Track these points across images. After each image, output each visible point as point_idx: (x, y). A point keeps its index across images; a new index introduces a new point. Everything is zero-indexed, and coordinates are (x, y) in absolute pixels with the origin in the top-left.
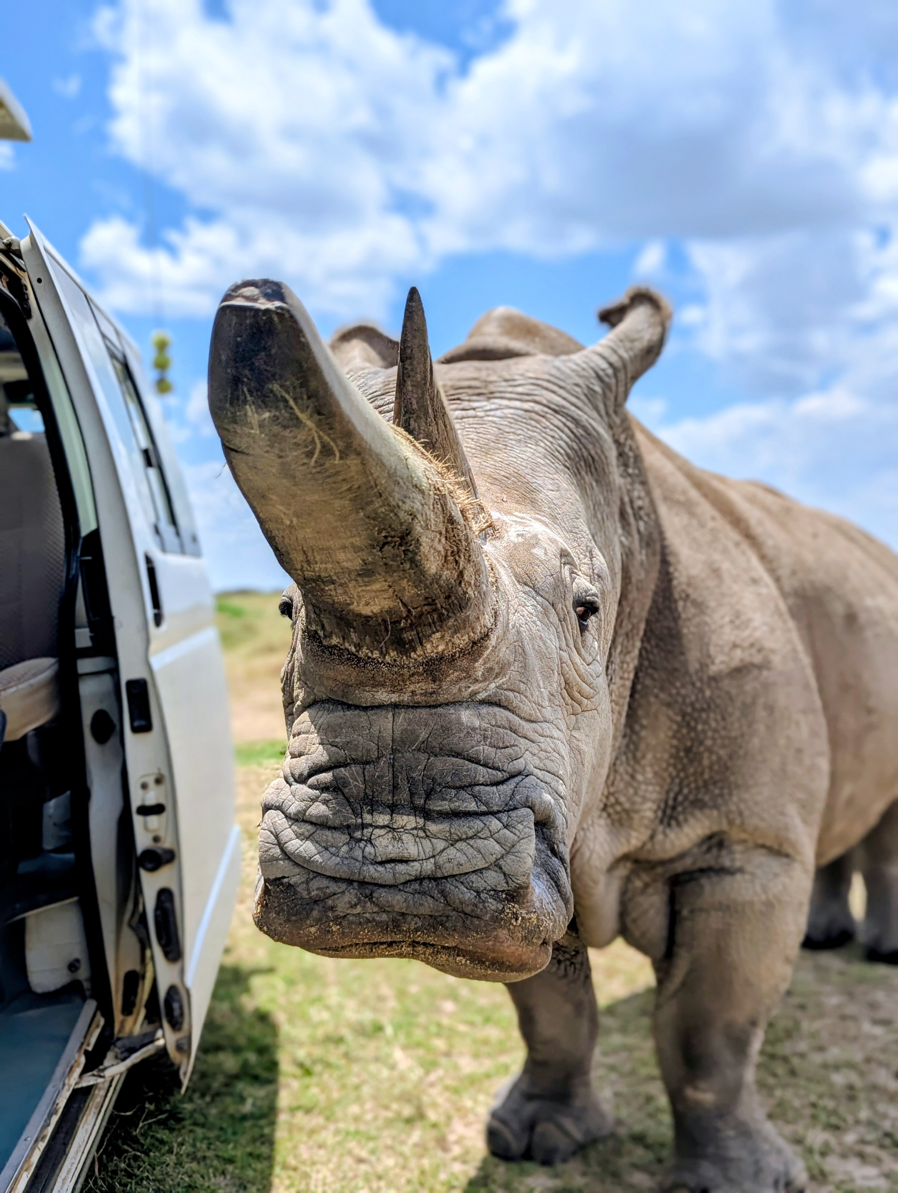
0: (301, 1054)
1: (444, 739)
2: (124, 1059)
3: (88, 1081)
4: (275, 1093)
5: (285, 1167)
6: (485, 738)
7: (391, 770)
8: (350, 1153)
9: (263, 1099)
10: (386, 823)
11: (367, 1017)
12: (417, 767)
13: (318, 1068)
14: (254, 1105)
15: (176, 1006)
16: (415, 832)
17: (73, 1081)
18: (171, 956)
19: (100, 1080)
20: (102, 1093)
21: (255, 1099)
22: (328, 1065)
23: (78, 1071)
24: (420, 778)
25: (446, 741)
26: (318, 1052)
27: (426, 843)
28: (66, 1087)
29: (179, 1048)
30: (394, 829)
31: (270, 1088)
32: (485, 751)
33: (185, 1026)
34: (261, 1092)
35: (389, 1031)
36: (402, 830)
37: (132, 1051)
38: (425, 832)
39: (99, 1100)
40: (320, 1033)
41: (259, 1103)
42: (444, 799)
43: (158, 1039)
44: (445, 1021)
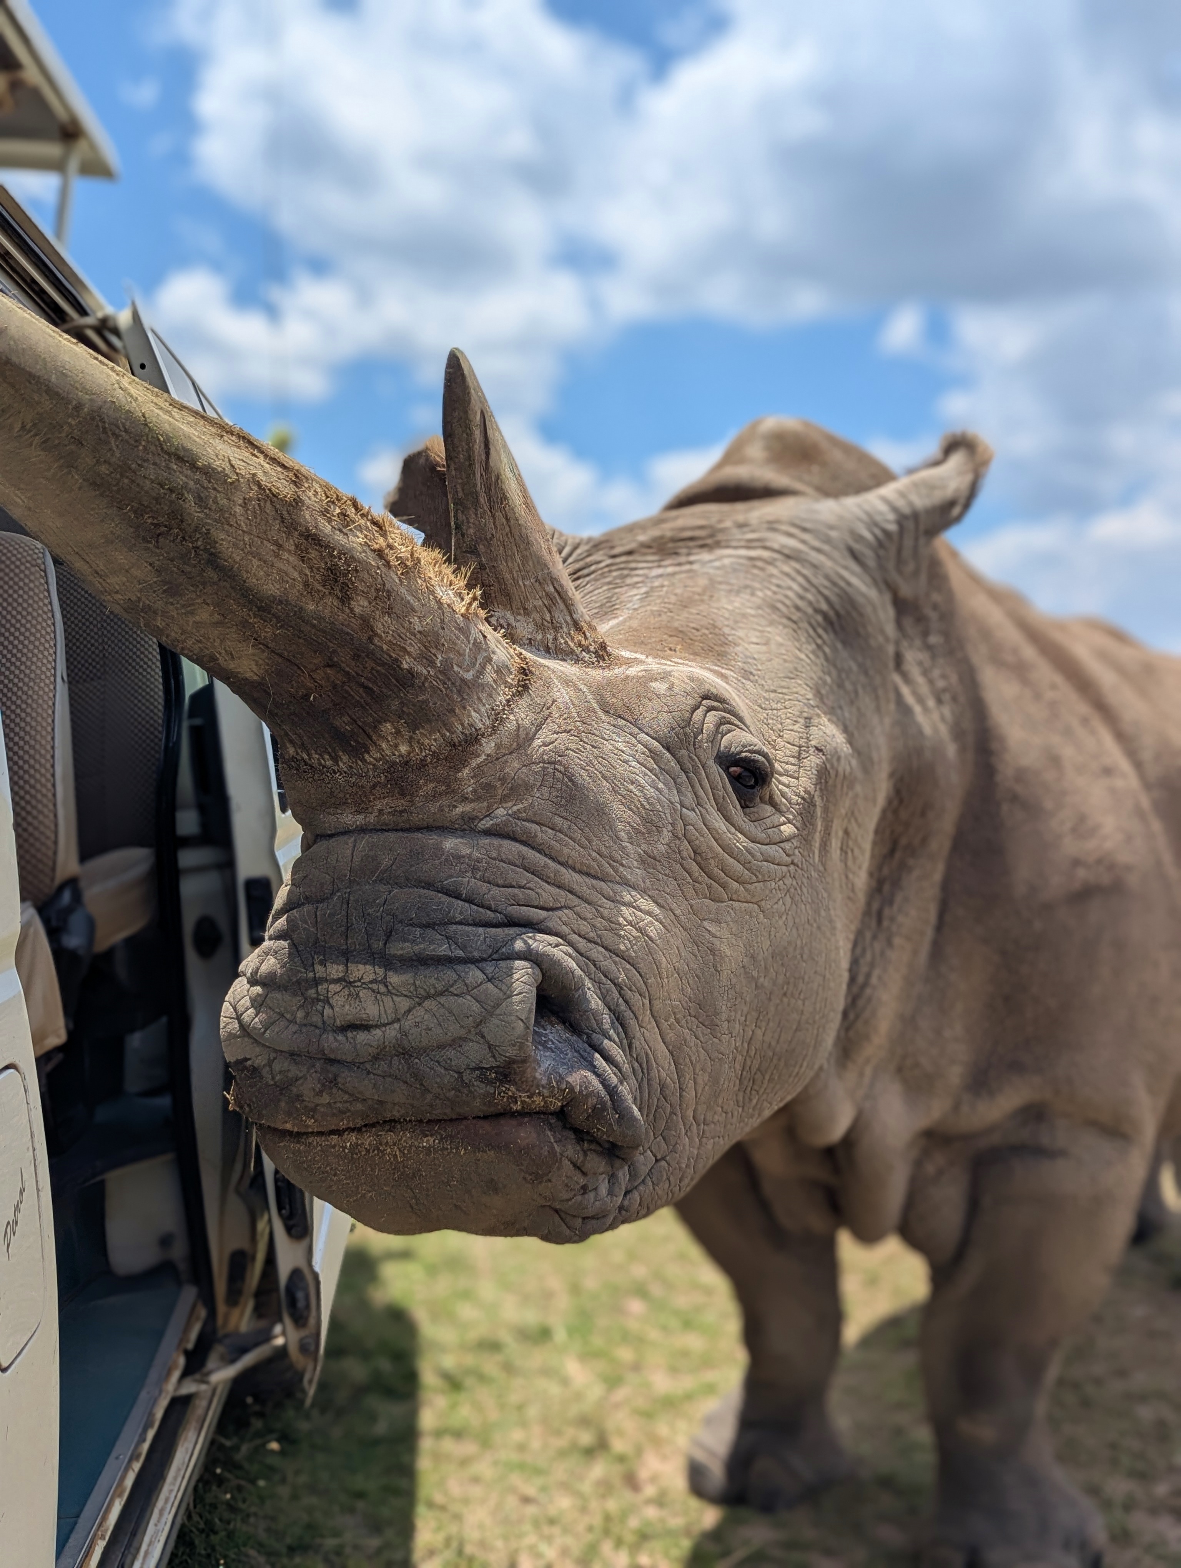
0: (449, 1362)
1: (412, 866)
2: (231, 1362)
3: (189, 1387)
4: (415, 1411)
5: (431, 1505)
6: (474, 869)
7: (345, 906)
8: (513, 1490)
9: (398, 1418)
10: (341, 975)
11: (532, 1317)
12: (374, 901)
13: (469, 1381)
14: (388, 1425)
15: (300, 1295)
16: (375, 986)
17: (171, 1387)
18: (295, 1233)
19: (204, 1387)
20: (204, 1405)
21: (390, 1417)
22: (482, 1378)
23: (177, 1374)
24: (379, 914)
25: (413, 869)
26: (470, 1360)
27: (387, 1000)
28: (165, 1394)
29: (303, 1349)
30: (350, 983)
31: (407, 1404)
32: (469, 883)
33: (312, 1321)
34: (397, 1410)
35: (561, 1336)
36: (359, 984)
37: (242, 1351)
38: (387, 986)
39: (201, 1412)
40: (471, 1336)
41: (394, 1423)
42: (406, 940)
43: (276, 1337)
44: (633, 1326)
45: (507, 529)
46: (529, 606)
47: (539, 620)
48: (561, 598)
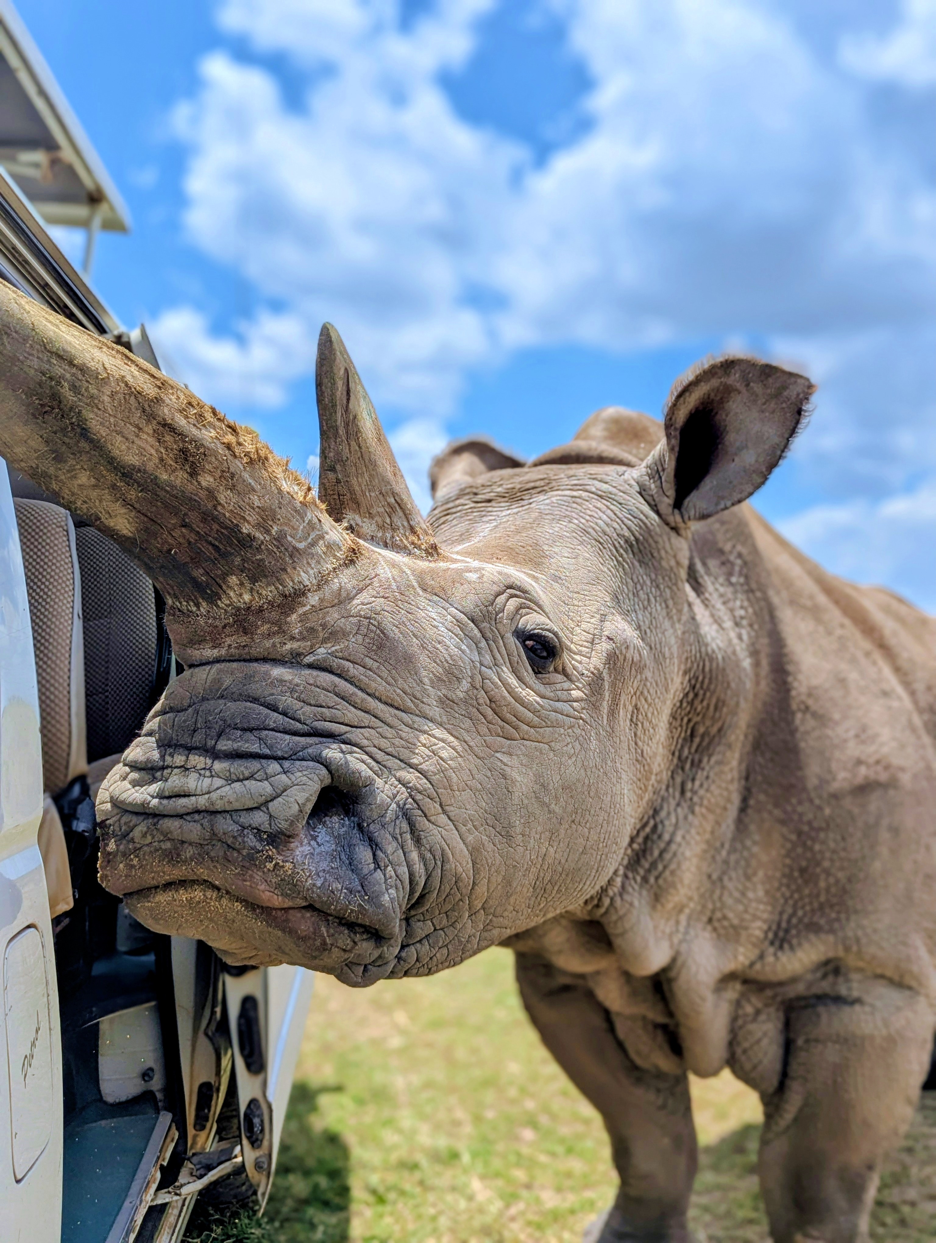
0: (374, 1179)
1: (245, 686)
2: (201, 1177)
3: (164, 1198)
4: (347, 1221)
6: (293, 691)
7: (195, 715)
9: (335, 1226)
10: (182, 763)
11: (442, 1142)
13: (392, 1196)
14: (325, 1233)
15: (256, 1121)
16: (203, 772)
17: (149, 1198)
18: (253, 1068)
19: (176, 1198)
20: (176, 1212)
21: (327, 1226)
22: (402, 1193)
23: (154, 1186)
24: (215, 720)
26: (392, 1178)
27: (208, 781)
28: (144, 1204)
29: (258, 1166)
30: (187, 768)
31: (342, 1215)
32: (286, 701)
33: (266, 1143)
34: (333, 1220)
35: (466, 1158)
36: (193, 770)
37: (210, 1168)
38: (210, 771)
39: (172, 1219)
40: (394, 1157)
41: (330, 1231)
42: (230, 740)
43: (236, 1157)
44: (525, 1151)
45: (359, 454)
46: (374, 511)
47: (380, 523)
48: (401, 508)
